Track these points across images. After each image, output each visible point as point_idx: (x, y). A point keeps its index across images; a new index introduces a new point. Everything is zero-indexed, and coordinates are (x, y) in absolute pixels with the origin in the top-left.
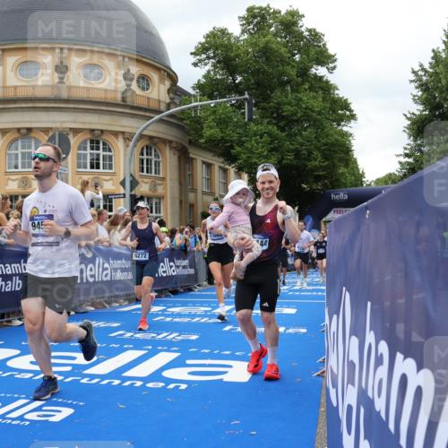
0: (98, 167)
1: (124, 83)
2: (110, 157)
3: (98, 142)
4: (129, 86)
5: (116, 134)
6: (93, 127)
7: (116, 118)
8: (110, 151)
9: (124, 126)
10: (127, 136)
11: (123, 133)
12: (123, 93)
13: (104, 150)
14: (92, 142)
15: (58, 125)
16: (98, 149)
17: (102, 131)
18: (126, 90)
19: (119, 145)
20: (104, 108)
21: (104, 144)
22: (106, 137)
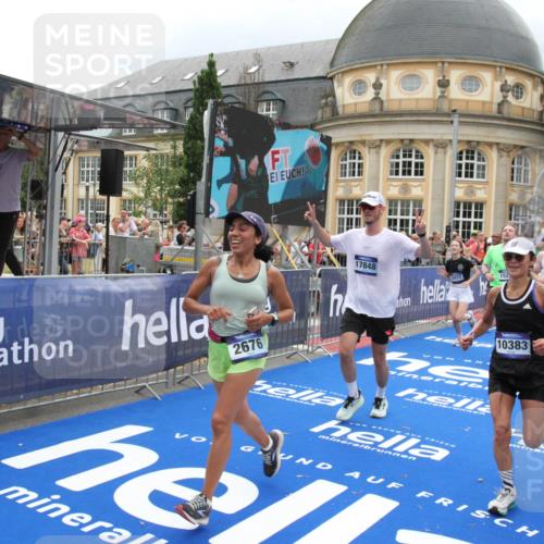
0: (472, 176)
1: (501, 94)
2: (484, 166)
3: (473, 152)
4: (505, 97)
5: (490, 145)
6: (470, 139)
7: (491, 129)
8: (484, 160)
9: (499, 138)
10: (501, 147)
11: (498, 144)
12: (499, 105)
13: (479, 160)
14: (467, 152)
15: (438, 137)
16: (473, 158)
17: (478, 143)
18: (503, 102)
19: (493, 156)
20: (482, 121)
21: (479, 154)
22: (481, 148)
